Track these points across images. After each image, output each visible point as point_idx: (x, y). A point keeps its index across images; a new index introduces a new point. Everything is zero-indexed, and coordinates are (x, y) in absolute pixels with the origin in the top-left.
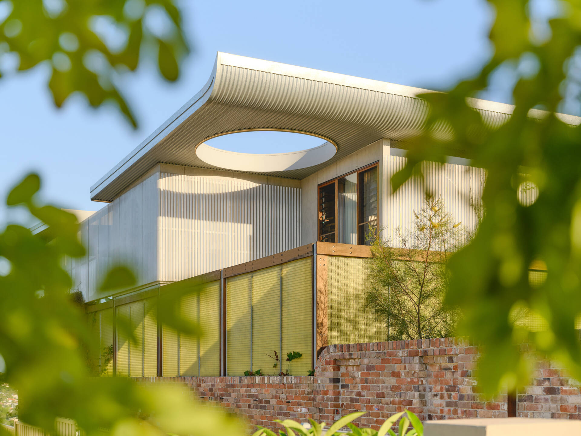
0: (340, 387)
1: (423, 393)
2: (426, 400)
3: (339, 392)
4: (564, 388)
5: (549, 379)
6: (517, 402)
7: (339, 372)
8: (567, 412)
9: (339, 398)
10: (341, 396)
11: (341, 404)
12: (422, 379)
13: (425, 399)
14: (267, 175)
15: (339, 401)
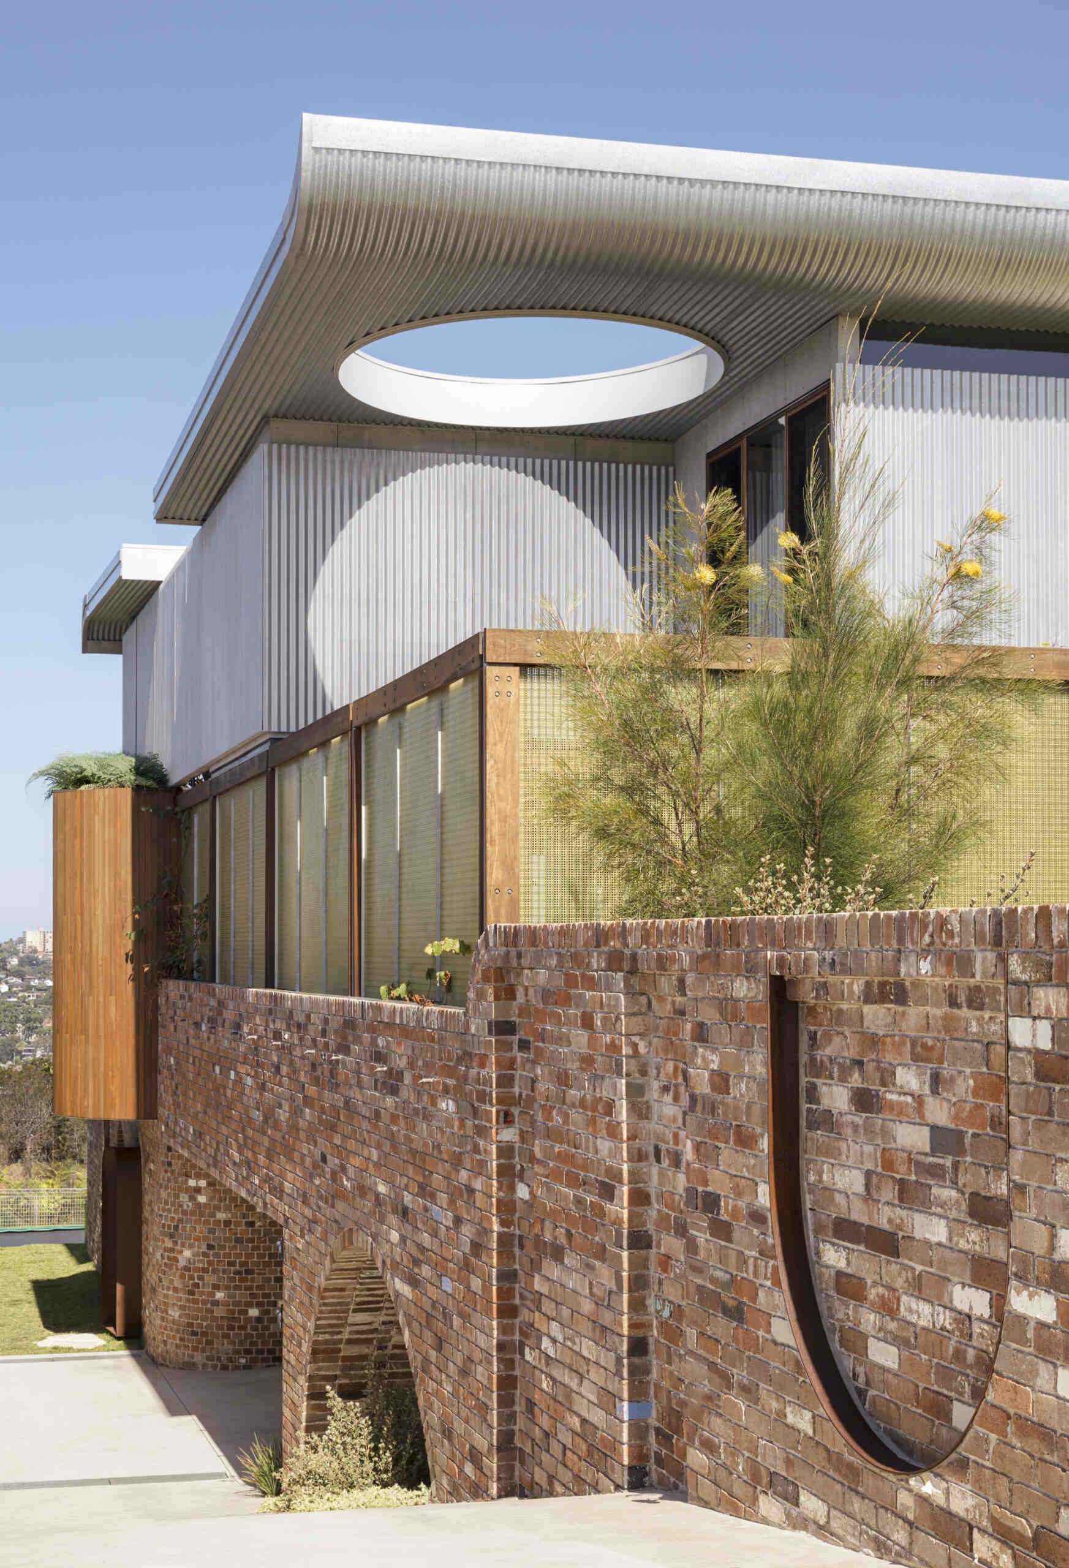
0: (516, 1047)
1: (638, 1079)
2: (647, 1102)
3: (513, 1061)
4: (889, 1096)
5: (860, 1064)
6: (803, 1129)
7: (515, 1003)
8: (893, 1171)
9: (512, 1077)
10: (519, 1072)
11: (517, 1094)
12: (636, 1039)
13: (645, 1099)
14: (574, 434)
15: (512, 1087)
